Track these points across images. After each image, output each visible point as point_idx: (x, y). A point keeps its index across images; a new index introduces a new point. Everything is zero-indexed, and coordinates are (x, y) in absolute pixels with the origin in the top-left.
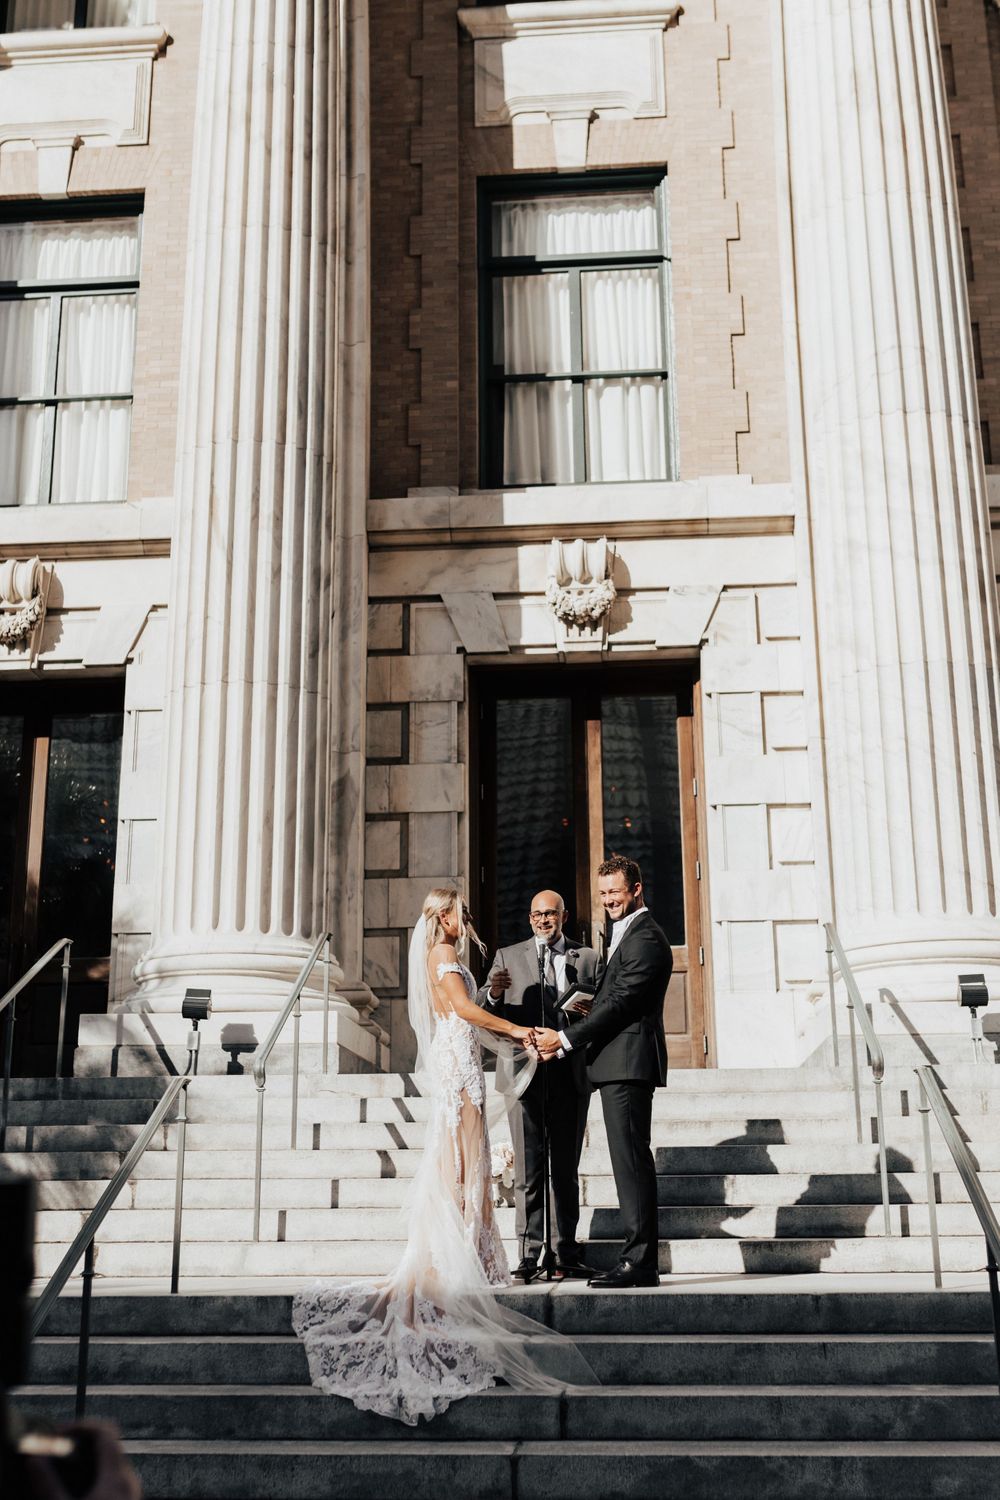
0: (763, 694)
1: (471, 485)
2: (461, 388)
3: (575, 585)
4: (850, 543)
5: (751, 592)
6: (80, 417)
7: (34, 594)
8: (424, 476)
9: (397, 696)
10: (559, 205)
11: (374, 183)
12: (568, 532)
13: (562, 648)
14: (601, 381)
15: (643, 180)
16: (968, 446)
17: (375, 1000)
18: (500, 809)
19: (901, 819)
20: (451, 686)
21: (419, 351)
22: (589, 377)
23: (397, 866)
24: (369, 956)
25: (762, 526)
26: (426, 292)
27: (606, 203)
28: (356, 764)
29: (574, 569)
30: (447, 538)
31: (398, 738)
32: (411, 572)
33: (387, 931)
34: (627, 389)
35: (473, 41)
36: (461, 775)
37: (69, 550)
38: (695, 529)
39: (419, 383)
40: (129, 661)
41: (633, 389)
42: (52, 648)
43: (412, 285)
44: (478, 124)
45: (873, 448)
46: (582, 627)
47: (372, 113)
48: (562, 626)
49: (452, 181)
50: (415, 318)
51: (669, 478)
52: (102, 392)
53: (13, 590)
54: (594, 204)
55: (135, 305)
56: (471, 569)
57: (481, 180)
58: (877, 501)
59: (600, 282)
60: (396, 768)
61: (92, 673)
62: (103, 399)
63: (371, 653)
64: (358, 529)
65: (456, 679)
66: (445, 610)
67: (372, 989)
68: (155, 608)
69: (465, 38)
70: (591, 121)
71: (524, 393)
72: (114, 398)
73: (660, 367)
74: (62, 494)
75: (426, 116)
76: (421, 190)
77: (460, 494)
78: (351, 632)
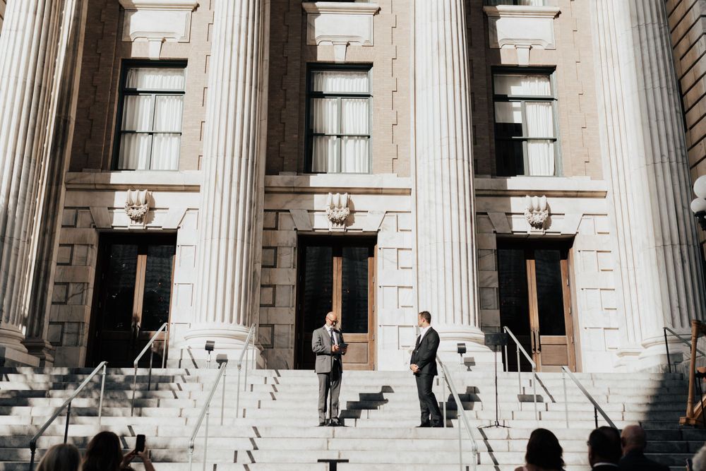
0: (398, 249)
1: (301, 172)
2: (299, 137)
3: (336, 209)
4: (430, 202)
5: (395, 214)
6: (161, 139)
7: (146, 203)
8: (285, 168)
9: (273, 245)
10: (335, 74)
11: (270, 63)
12: (334, 190)
13: (330, 230)
14: (347, 137)
15: (364, 67)
16: (469, 171)
17: (263, 349)
18: (307, 284)
19: (442, 293)
20: (292, 241)
21: (284, 123)
22: (343, 136)
23: (271, 303)
24: (261, 334)
25: (400, 191)
26: (287, 103)
27: (351, 74)
28: (259, 267)
29: (336, 203)
30: (292, 190)
31: (273, 259)
32: (279, 201)
33: (267, 325)
34: (356, 141)
35: (307, 14)
36: (294, 272)
37: (158, 187)
38: (377, 192)
39: (284, 135)
40: (179, 228)
41: (358, 141)
42: (151, 223)
43: (282, 100)
44: (308, 44)
45: (438, 169)
46: (338, 224)
47: (270, 37)
48: (331, 223)
49: (298, 64)
50: (283, 112)
51: (369, 173)
52: (169, 131)
53: (138, 201)
54: (347, 74)
55: (182, 100)
56: (300, 201)
57: (308, 64)
58: (439, 189)
59: (348, 103)
60: (272, 269)
61: (164, 231)
62: (170, 133)
63: (264, 229)
64: (262, 185)
65: (294, 239)
66: (291, 216)
67: (262, 345)
68: (188, 209)
69: (304, 13)
70: (347, 46)
71: (320, 141)
72: (173, 133)
73: (367, 134)
74: (154, 167)
75: (289, 40)
76: (287, 66)
77: (297, 175)
78: (258, 221)
